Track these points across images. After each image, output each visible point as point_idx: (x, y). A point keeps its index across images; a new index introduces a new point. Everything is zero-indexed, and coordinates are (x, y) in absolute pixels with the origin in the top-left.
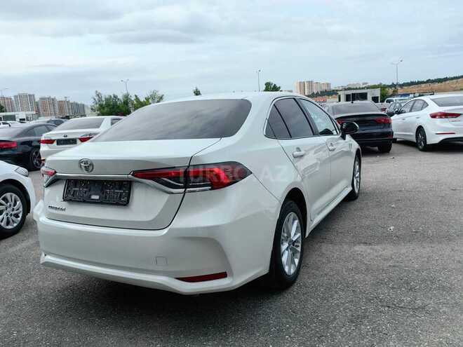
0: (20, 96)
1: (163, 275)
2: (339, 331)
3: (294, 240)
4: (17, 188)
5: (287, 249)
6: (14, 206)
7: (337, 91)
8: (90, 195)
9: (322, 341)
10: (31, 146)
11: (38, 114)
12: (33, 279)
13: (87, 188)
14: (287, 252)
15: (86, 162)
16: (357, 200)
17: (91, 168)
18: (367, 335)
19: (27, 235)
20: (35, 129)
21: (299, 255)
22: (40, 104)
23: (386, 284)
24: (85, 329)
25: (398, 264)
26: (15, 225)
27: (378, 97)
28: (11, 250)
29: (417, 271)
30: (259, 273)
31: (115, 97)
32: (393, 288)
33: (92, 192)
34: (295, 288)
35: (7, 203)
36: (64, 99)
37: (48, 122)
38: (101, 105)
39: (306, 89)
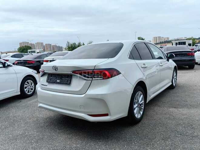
0: (38, 43)
1: (83, 113)
2: (156, 143)
3: (140, 103)
4: (32, 78)
5: (137, 107)
6: (31, 85)
7: (172, 41)
8: (57, 80)
9: (148, 146)
10: (40, 63)
11: (44, 51)
12: (36, 114)
13: (55, 77)
14: (137, 108)
15: (55, 67)
16: (174, 89)
17: (57, 69)
18: (169, 145)
19: (35, 97)
20: (42, 56)
21: (142, 110)
22: (45, 46)
23: (181, 125)
24: (52, 134)
25: (188, 117)
26: (31, 93)
27: (191, 44)
28: (29, 102)
29: (197, 121)
30: (122, 116)
31: (75, 44)
32: (184, 127)
33: (57, 79)
34: (140, 124)
35: (28, 84)
36: (54, 45)
37: (48, 53)
38: (69, 47)
39: (157, 40)
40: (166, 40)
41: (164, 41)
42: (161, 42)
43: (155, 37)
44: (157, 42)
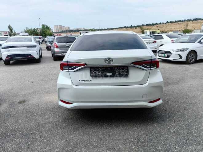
39: (59, 29)
40: (67, 29)
41: (66, 31)
42: (62, 31)
43: (56, 26)
44: (59, 31)
